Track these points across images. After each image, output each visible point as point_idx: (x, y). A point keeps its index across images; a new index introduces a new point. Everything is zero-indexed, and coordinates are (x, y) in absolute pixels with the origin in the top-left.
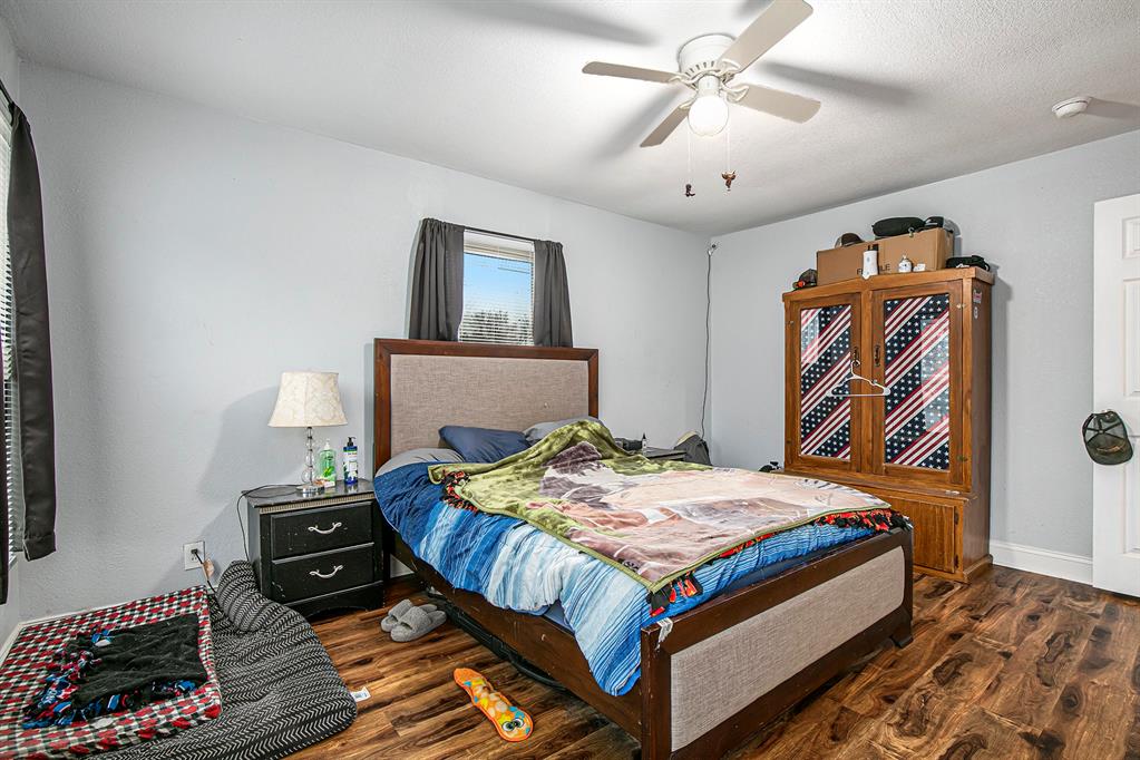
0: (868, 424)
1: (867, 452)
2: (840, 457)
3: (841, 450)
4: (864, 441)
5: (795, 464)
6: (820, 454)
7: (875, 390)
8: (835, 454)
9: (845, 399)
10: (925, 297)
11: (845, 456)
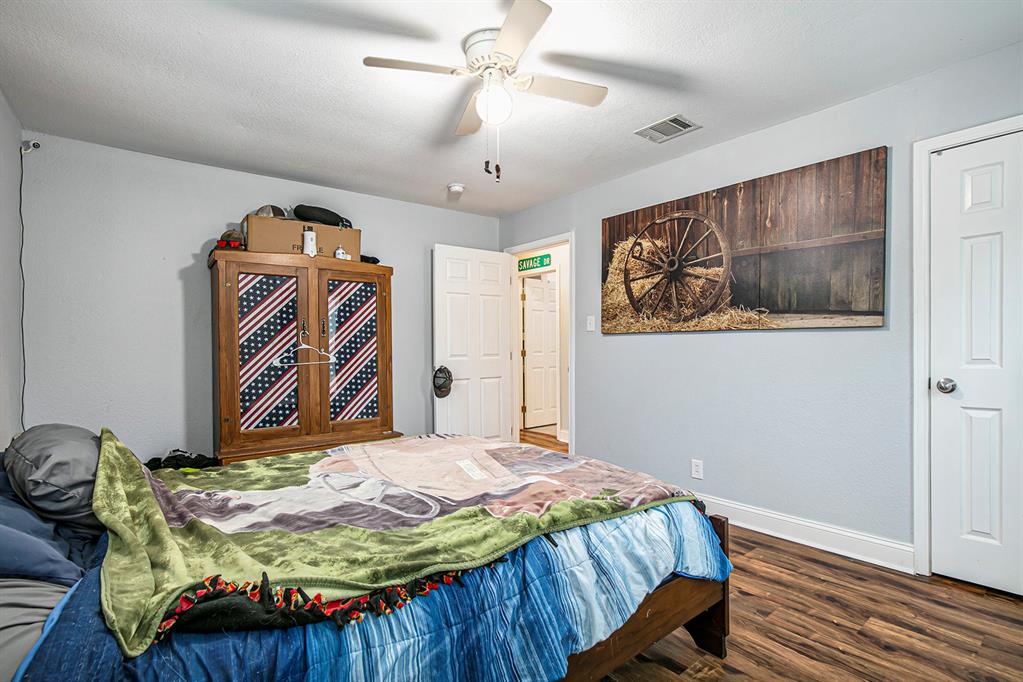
0: (316, 390)
1: (316, 415)
2: (286, 424)
3: (287, 417)
4: (312, 405)
5: (235, 442)
6: (264, 426)
7: (321, 358)
8: (280, 423)
9: (291, 367)
10: (358, 283)
11: (292, 422)
